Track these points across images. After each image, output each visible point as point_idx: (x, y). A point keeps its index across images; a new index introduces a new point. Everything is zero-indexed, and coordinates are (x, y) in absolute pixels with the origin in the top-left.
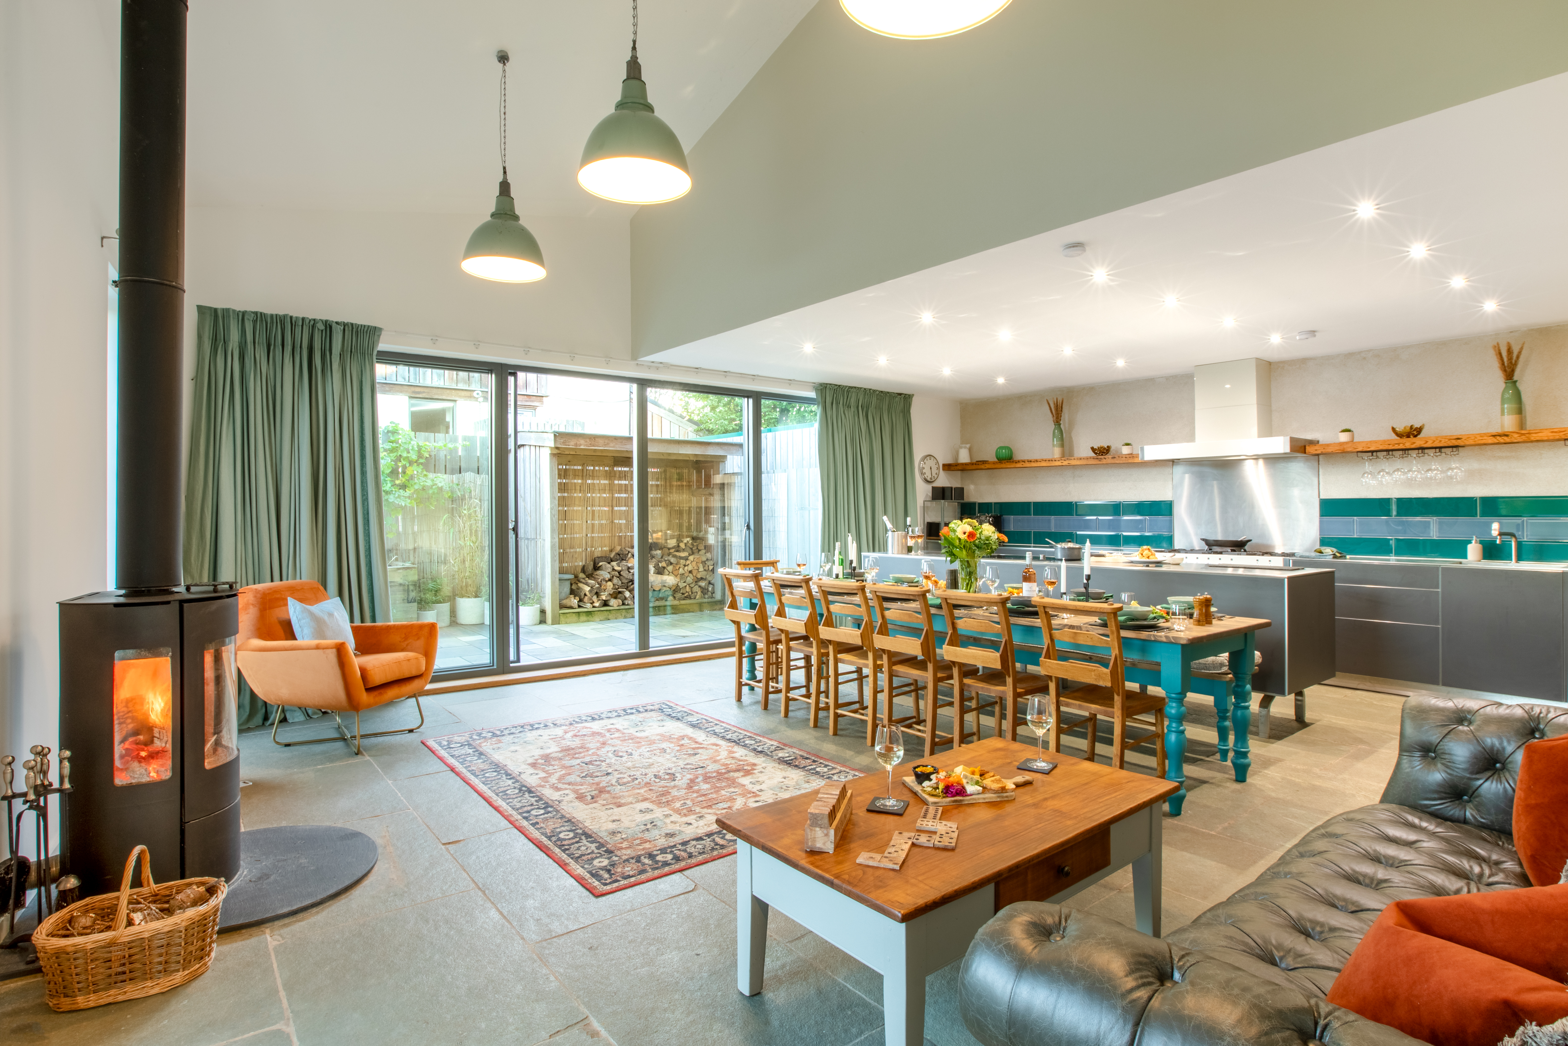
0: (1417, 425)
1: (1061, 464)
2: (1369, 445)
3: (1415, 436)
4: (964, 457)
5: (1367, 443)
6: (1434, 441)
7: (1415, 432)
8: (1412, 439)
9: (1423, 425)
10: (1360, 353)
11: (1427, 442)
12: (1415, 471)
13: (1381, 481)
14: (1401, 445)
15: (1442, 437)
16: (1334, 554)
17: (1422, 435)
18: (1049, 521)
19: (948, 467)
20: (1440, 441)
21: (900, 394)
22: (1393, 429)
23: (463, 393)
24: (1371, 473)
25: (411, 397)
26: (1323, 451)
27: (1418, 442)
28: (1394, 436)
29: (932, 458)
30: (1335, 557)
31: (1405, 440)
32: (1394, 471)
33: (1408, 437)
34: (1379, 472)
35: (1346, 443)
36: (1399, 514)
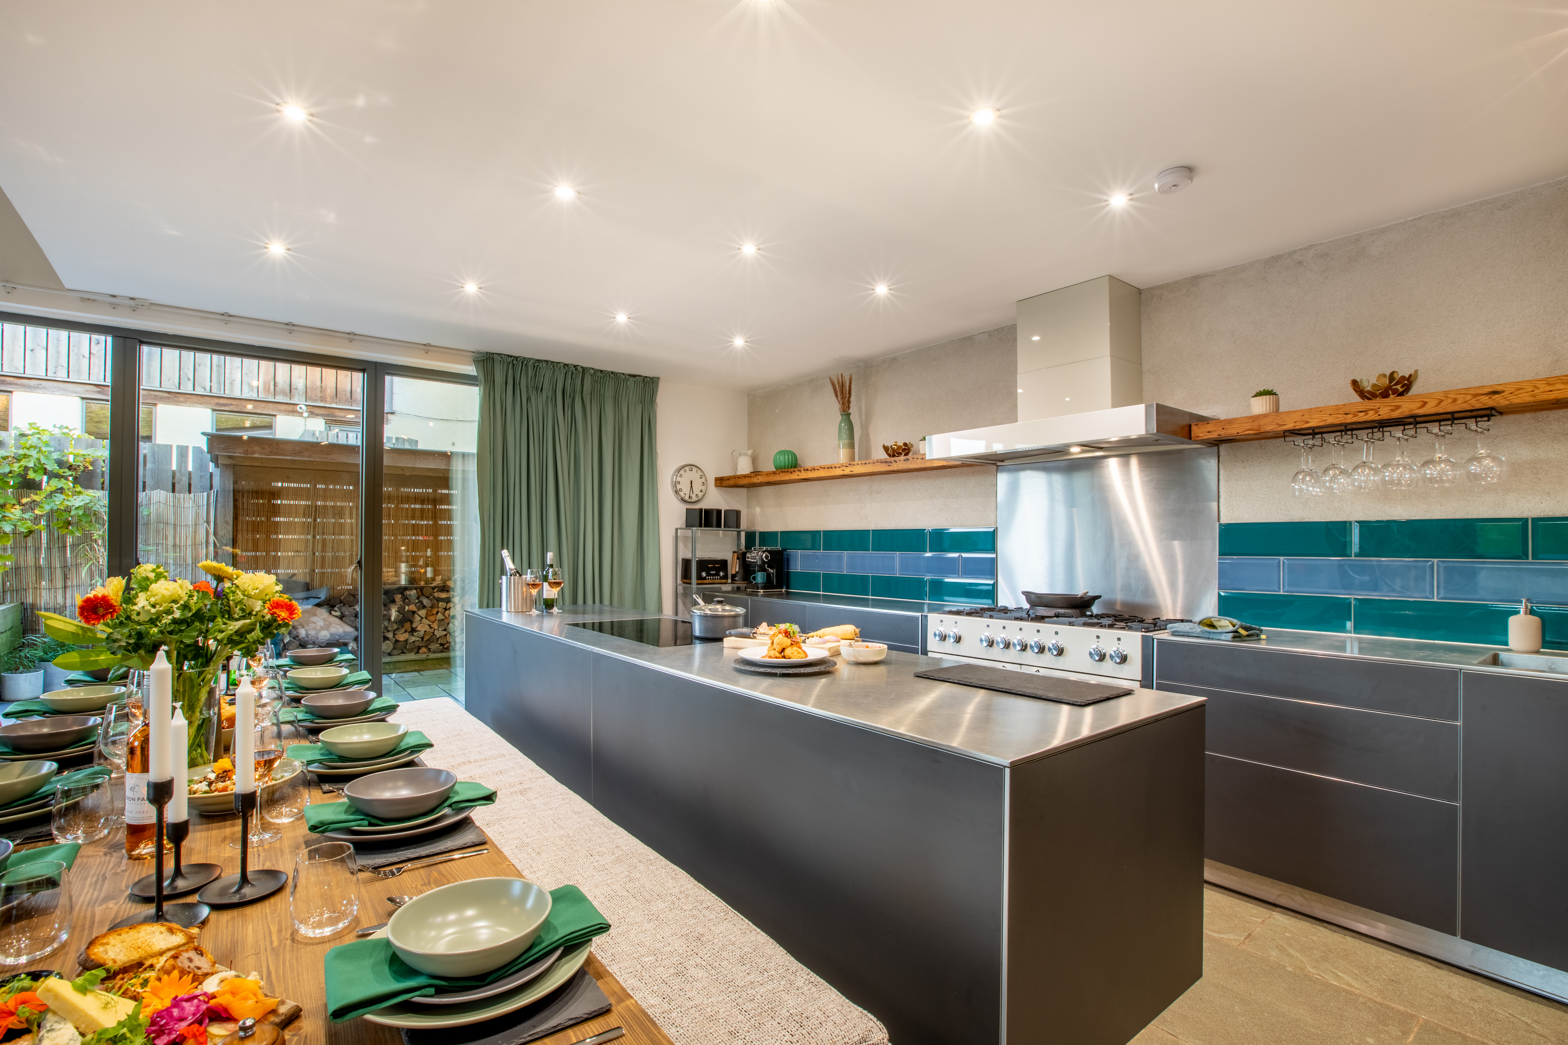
0: (1404, 371)
1: (842, 473)
2: (1306, 418)
3: (1401, 394)
4: (744, 467)
5: (1303, 413)
6: (1441, 401)
7: (1399, 387)
8: (1393, 400)
9: (1416, 371)
10: (1291, 254)
11: (1425, 403)
12: (1398, 466)
13: (1332, 488)
14: (1371, 413)
15: (1458, 392)
16: (1236, 632)
17: (1415, 390)
18: (840, 558)
19: (720, 482)
20: (1455, 400)
21: (634, 376)
22: (1355, 383)
23: (283, 407)
24: (1310, 473)
25: (214, 410)
26: (1222, 433)
27: (1406, 406)
28: (1356, 398)
29: (695, 469)
30: (1237, 636)
31: (1378, 403)
32: (1356, 467)
33: (1385, 395)
34: (1326, 470)
35: (1264, 416)
36: (1362, 553)
